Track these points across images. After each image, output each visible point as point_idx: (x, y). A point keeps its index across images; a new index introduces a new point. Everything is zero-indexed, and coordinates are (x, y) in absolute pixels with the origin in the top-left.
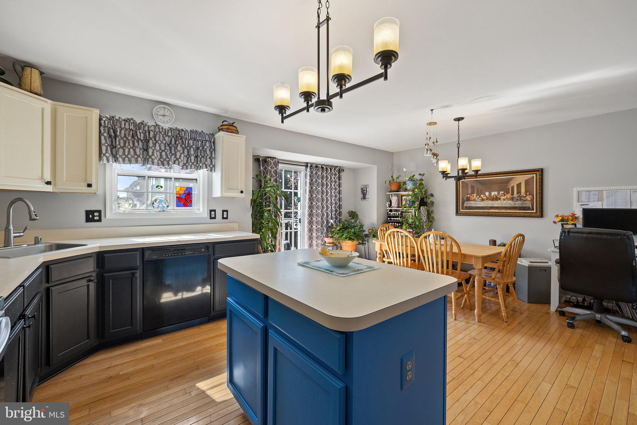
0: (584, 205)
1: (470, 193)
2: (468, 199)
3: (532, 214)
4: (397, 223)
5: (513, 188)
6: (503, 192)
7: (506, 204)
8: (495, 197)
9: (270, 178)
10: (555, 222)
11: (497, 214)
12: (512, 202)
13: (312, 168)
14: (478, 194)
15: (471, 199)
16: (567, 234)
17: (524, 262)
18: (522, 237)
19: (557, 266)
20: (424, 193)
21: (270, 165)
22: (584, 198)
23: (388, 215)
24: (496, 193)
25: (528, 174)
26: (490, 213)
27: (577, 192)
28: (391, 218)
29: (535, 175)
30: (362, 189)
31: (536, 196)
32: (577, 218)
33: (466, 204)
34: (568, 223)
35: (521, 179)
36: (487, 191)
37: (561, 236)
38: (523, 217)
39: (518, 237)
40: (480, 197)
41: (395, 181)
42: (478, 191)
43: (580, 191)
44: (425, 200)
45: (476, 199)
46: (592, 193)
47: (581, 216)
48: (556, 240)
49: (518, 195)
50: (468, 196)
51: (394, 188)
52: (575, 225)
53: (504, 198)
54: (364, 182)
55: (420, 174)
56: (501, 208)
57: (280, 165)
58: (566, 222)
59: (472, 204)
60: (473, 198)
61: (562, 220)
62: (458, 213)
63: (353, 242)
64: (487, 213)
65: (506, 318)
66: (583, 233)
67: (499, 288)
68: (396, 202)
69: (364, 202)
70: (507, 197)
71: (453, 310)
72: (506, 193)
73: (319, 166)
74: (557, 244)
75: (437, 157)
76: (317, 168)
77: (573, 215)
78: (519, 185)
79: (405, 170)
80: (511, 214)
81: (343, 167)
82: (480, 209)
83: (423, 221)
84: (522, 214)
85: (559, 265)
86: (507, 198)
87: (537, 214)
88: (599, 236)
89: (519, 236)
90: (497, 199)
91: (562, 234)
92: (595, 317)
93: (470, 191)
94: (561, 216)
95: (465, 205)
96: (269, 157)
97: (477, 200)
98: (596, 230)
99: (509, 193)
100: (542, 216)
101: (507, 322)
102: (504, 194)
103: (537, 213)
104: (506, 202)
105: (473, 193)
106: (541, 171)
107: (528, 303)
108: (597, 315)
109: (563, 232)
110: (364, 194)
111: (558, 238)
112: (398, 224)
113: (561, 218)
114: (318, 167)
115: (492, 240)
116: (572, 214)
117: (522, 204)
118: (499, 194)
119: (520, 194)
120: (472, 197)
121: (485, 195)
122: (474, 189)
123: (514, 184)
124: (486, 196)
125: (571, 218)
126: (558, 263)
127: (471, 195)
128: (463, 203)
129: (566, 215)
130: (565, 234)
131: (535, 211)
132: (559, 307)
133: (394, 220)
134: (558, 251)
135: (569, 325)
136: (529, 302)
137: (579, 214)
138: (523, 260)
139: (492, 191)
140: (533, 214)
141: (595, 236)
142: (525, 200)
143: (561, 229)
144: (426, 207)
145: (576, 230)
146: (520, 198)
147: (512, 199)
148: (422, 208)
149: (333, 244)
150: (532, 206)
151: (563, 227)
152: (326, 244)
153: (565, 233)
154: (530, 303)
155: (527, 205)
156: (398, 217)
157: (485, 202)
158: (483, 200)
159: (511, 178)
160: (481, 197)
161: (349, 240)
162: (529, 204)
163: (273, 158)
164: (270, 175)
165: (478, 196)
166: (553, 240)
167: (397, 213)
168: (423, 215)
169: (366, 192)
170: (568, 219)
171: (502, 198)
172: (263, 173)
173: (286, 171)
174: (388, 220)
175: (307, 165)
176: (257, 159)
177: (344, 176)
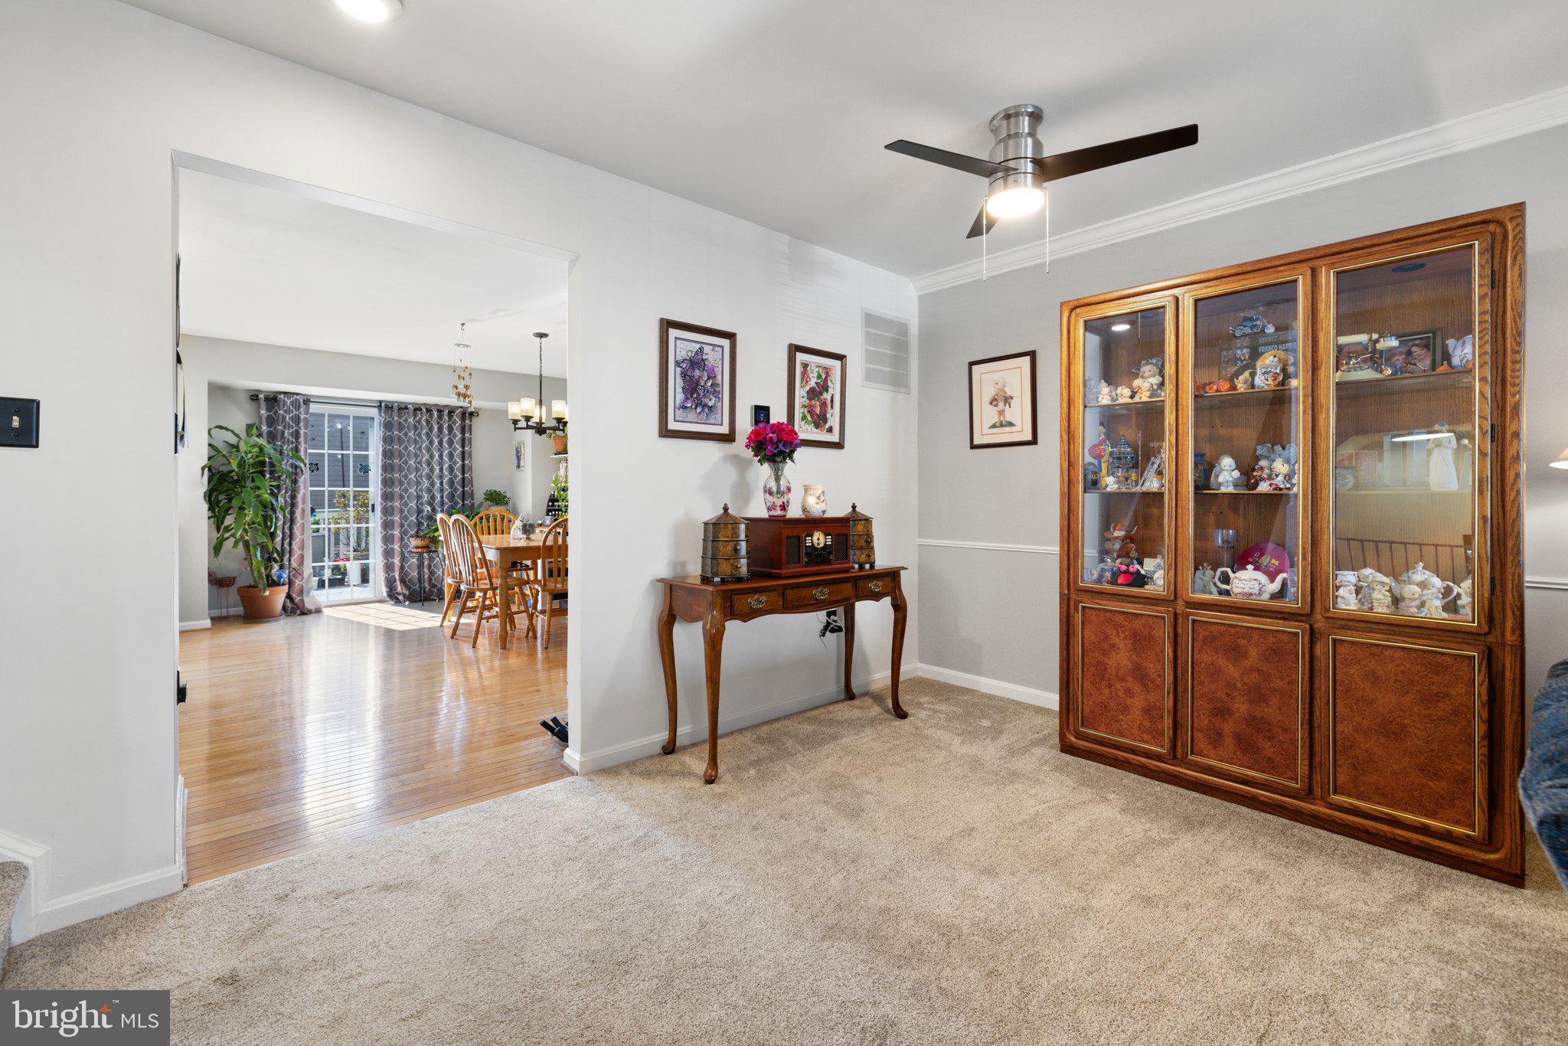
9: (284, 429)
13: (392, 409)
21: (284, 407)
23: (551, 496)
28: (554, 503)
30: (516, 449)
51: (559, 447)
54: (519, 437)
57: (312, 406)
69: (519, 473)
73: (409, 406)
76: (407, 411)
81: (477, 411)
96: (281, 393)
110: (518, 457)
133: (557, 506)
149: (425, 549)
163: (291, 393)
164: (284, 424)
169: (521, 455)
172: (271, 421)
173: (333, 417)
174: (548, 506)
175: (380, 406)
176: (254, 396)
177: (478, 425)
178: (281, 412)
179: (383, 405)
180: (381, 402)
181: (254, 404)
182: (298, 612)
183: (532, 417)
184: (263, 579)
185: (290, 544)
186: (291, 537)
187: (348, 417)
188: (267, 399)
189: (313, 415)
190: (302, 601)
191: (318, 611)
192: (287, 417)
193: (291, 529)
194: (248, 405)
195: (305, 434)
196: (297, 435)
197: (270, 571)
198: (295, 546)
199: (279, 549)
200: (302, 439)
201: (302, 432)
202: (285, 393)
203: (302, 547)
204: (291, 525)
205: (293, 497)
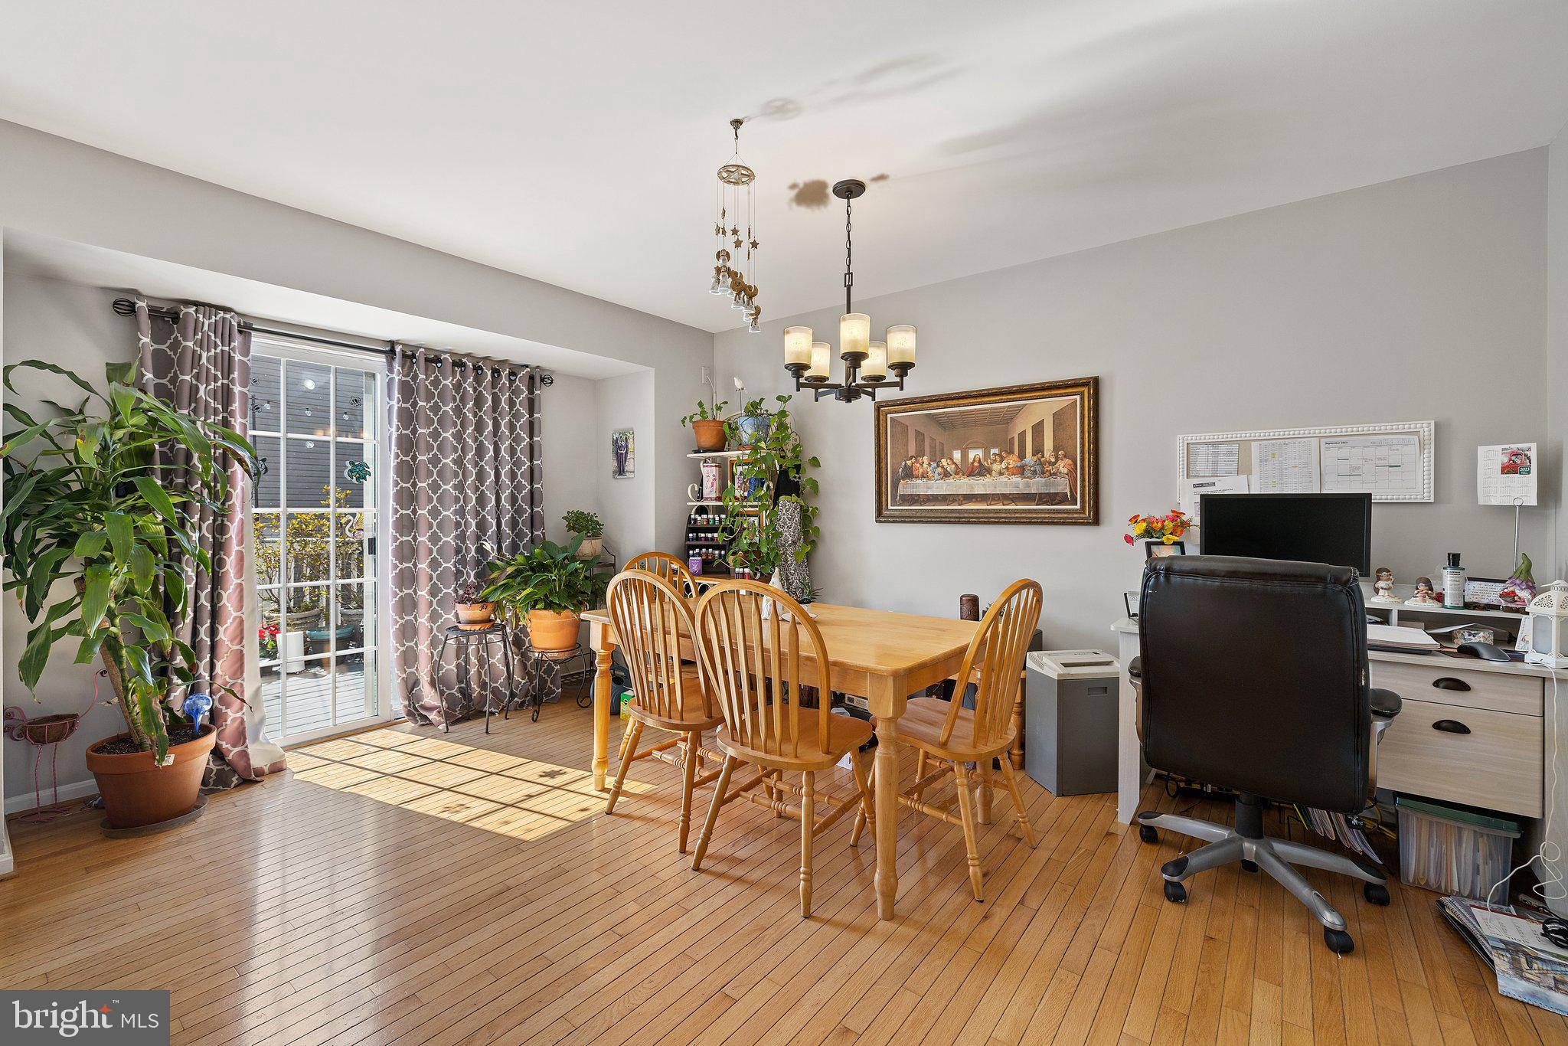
0: (1202, 485)
1: (913, 454)
2: (909, 474)
3: (1070, 516)
4: (715, 547)
5: (1022, 435)
6: (996, 451)
7: (1006, 485)
8: (976, 464)
9: (194, 382)
10: (1129, 539)
11: (982, 518)
12: (1020, 479)
13: (414, 360)
14: (935, 459)
15: (915, 473)
16: (1162, 578)
17: (1047, 665)
18: (1031, 591)
19: (1135, 685)
20: (789, 455)
21: (195, 334)
22: (1202, 466)
23: (690, 523)
24: (980, 453)
25: (1062, 395)
26: (966, 515)
27: (1186, 445)
28: (699, 534)
29: (1078, 397)
30: (615, 442)
31: (1082, 460)
32: (1185, 525)
33: (906, 488)
34: (1164, 539)
35: (1044, 409)
36: (956, 449)
37: (1145, 586)
38: (1048, 523)
39: (1018, 590)
40: (938, 466)
41: (710, 418)
42: (933, 447)
43: (1193, 444)
44: (792, 474)
45: (928, 472)
46: (1223, 448)
47: (1197, 520)
48: (1133, 594)
49: (1035, 458)
50: (909, 463)
51: (708, 440)
52: (1181, 545)
53: (999, 467)
54: (619, 423)
55: (779, 398)
56: (993, 500)
57: (256, 339)
58: (1157, 538)
59: (917, 486)
60: (921, 470)
61: (1148, 533)
62: (880, 515)
63: (559, 614)
64: (958, 515)
65: (980, 887)
66: (1211, 574)
67: (961, 774)
68: (713, 483)
69: (621, 483)
70: (1009, 464)
71: (802, 876)
72: (1006, 451)
73: (443, 356)
74: (1135, 608)
75: (750, 298)
76: (439, 365)
77: (1176, 515)
78: (1038, 429)
79: (738, 384)
80: (1017, 515)
81: (553, 372)
82: (939, 501)
83: (786, 541)
84: (1047, 515)
85: (1138, 682)
86: (1007, 468)
87: (1082, 516)
88: (1257, 585)
89: (1023, 587)
90: (980, 470)
91: (1148, 580)
92: (1241, 851)
93: (912, 452)
94: (1144, 520)
95: (901, 491)
96: (187, 303)
97: (930, 474)
98: (1249, 562)
99: (1011, 452)
100: (1096, 521)
101: (982, 901)
102: (1000, 455)
103: (1084, 513)
104: (1006, 479)
105: (920, 453)
106: (1094, 385)
107: (1058, 796)
108: (1246, 845)
109: (1152, 571)
110: (620, 455)
111: (1139, 589)
112: (717, 552)
113: (1145, 524)
114: (441, 362)
115: (969, 596)
116: (1173, 511)
117: (1046, 485)
118: (987, 454)
119: (1040, 455)
120: (918, 465)
121: (951, 459)
122: (923, 440)
123: (1024, 424)
124: (954, 463)
125: (1171, 525)
126: (1137, 675)
127: (917, 461)
128: (895, 486)
129: (1157, 517)
130: (1158, 576)
131: (1078, 507)
132: (1140, 813)
133: (706, 539)
134: (1136, 629)
135: (1170, 890)
136: (1061, 793)
137: (1192, 513)
138: (1045, 660)
139: (972, 448)
140: (1075, 516)
141: (1246, 584)
142: (1055, 474)
143: (1147, 562)
144: (794, 497)
145: (1188, 566)
146: (1043, 469)
147: (1021, 470)
148: (782, 498)
149: (488, 625)
150: (1071, 491)
151: (1149, 553)
152: (461, 626)
153: (1158, 574)
154: (1063, 795)
155: (1059, 490)
156: (715, 530)
157: (952, 481)
158: (946, 474)
159: (1019, 406)
160: (943, 467)
161: (545, 609)
162: (1062, 486)
163: (210, 306)
164: (195, 371)
165: (934, 465)
166: (1125, 594)
167: (717, 518)
168: (785, 523)
169: (627, 452)
170: (1163, 528)
171: (996, 467)
172: (163, 364)
173: (296, 368)
174: (688, 539)
175: (392, 351)
176: (125, 305)
177: (552, 402)
178: (190, 344)
179: (398, 349)
180: (392, 343)
181: (122, 323)
182: (235, 780)
183: (807, 367)
184: (158, 727)
185: (213, 632)
186: (215, 615)
187: (327, 370)
188: (155, 314)
189: (256, 359)
190: (244, 754)
191: (277, 769)
192: (204, 355)
193: (215, 598)
194: (108, 324)
195: (243, 395)
196: (226, 397)
197: (168, 695)
198: (225, 634)
199: (187, 642)
200: (236, 406)
201: (237, 389)
202: (196, 304)
203: (240, 636)
204: (213, 589)
205: (220, 529)
